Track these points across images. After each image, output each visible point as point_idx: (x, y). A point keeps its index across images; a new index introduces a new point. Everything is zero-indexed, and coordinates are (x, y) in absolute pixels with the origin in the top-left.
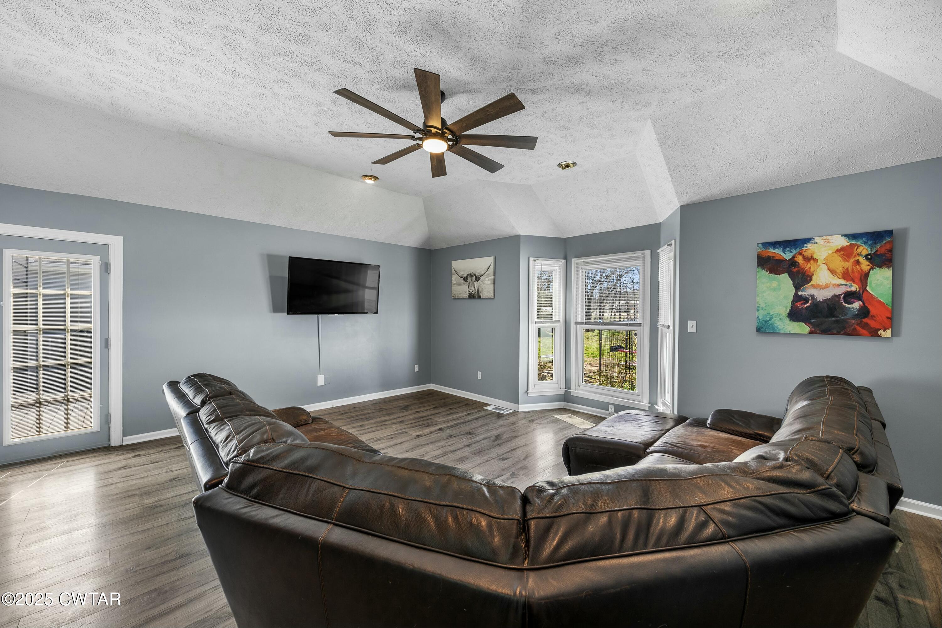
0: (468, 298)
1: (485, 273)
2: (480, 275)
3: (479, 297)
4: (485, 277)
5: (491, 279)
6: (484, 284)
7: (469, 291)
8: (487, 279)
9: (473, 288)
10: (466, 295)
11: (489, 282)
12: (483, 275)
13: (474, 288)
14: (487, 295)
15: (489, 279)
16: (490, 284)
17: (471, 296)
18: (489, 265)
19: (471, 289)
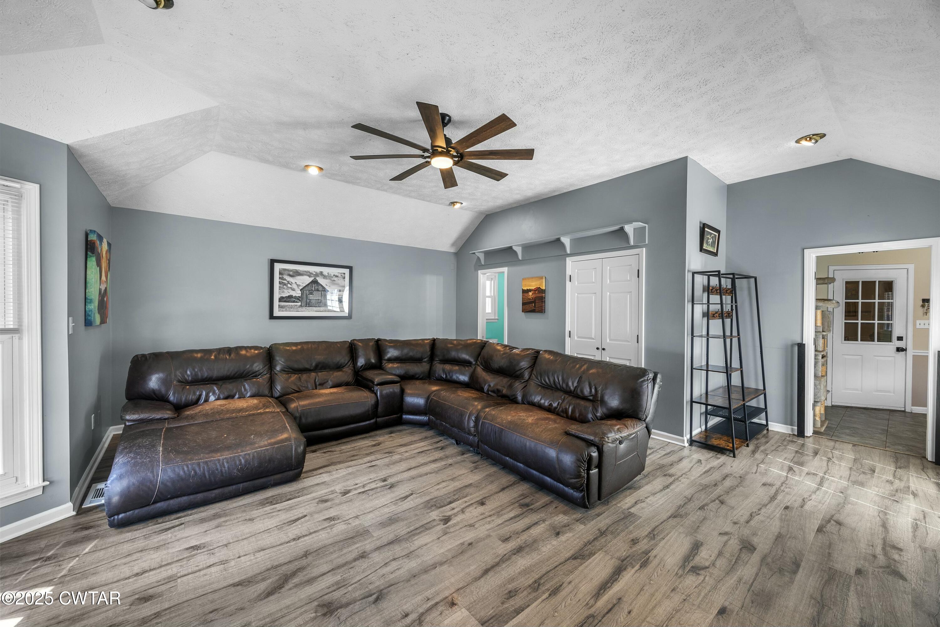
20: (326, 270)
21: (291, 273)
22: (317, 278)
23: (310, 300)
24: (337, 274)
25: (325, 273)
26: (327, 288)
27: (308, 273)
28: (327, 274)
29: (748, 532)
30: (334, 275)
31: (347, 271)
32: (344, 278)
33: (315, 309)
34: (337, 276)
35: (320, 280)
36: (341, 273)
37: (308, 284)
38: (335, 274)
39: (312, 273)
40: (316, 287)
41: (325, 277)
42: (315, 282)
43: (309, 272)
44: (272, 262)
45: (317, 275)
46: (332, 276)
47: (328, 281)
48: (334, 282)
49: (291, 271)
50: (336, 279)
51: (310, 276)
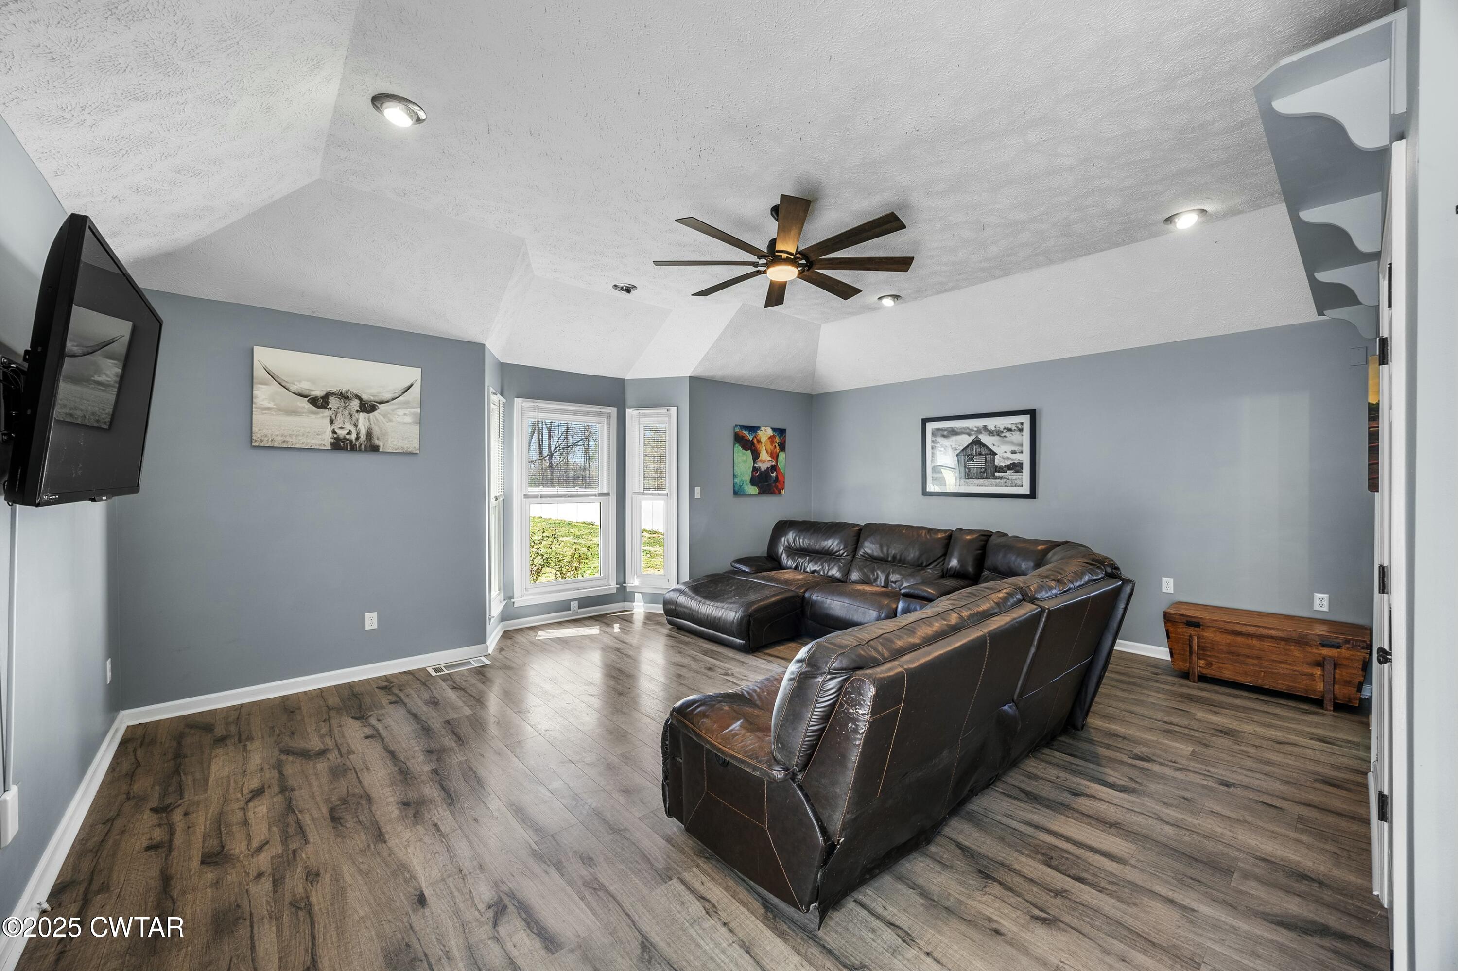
0: (329, 447)
1: (393, 399)
2: (377, 399)
3: (375, 449)
4: (395, 407)
5: (414, 414)
6: (391, 421)
7: (334, 432)
8: (401, 412)
9: (349, 427)
10: (326, 439)
11: (408, 419)
12: (387, 402)
13: (356, 426)
14: (399, 444)
15: (407, 411)
16: (410, 423)
17: (339, 444)
18: (409, 384)
19: (341, 428)
20: (992, 423)
21: (945, 433)
22: (980, 436)
23: (969, 469)
24: (1009, 426)
25: (991, 427)
26: (994, 449)
27: (968, 431)
28: (993, 429)
29: (229, 877)
30: (1005, 429)
31: (1026, 419)
32: (1021, 430)
33: (976, 481)
34: (1009, 430)
35: (985, 439)
36: (1016, 424)
37: (967, 447)
38: (1007, 427)
39: (972, 430)
40: (978, 450)
41: (991, 433)
42: (977, 442)
43: (968, 428)
44: (925, 421)
45: (979, 431)
46: (1002, 430)
47: (996, 438)
48: (1005, 439)
49: (946, 430)
50: (1008, 434)
51: (970, 435)
